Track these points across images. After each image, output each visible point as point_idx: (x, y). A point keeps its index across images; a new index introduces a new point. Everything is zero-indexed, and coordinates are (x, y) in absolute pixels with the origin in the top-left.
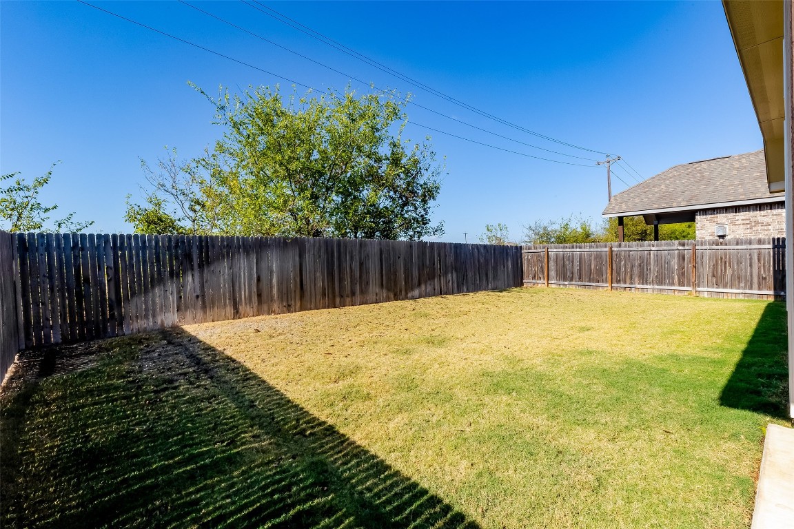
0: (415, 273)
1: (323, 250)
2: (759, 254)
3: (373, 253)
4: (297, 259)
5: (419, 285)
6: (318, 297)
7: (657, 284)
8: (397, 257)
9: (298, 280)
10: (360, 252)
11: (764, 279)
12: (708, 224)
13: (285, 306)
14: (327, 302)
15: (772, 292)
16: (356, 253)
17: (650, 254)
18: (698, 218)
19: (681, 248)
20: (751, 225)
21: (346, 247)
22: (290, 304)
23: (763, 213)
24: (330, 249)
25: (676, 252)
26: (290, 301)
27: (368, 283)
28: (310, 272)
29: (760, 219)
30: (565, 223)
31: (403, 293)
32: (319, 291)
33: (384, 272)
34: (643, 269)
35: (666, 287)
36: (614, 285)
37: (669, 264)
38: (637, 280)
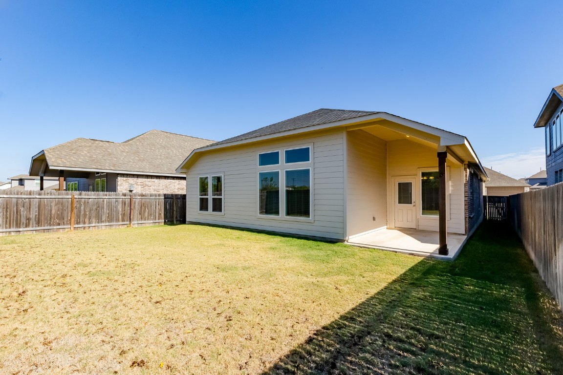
7: (109, 222)
11: (160, 214)
12: (124, 183)
15: (163, 221)
17: (104, 201)
18: (119, 179)
19: (124, 197)
20: (144, 186)
25: (121, 200)
29: (147, 183)
34: (99, 212)
35: (115, 223)
36: (75, 226)
37: (116, 207)
38: (94, 220)
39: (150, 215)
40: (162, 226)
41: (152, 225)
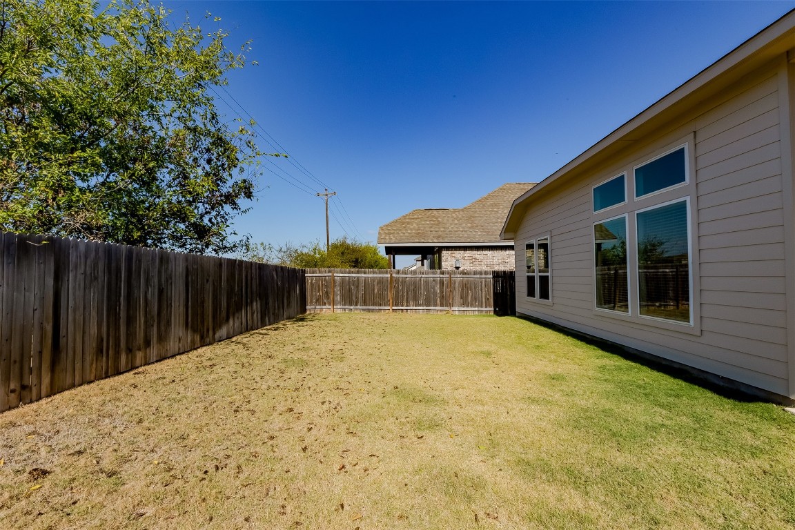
0: (224, 304)
1: (101, 266)
2: (485, 282)
3: (177, 274)
4: (50, 282)
5: (227, 320)
6: (88, 359)
7: (426, 306)
8: (205, 281)
9: (49, 328)
10: (160, 272)
11: (488, 299)
12: (449, 258)
13: (13, 391)
14: (104, 365)
15: (492, 309)
16: (154, 273)
18: (444, 253)
19: (441, 276)
20: (473, 260)
21: (140, 261)
22: (25, 383)
23: (479, 252)
24: (113, 265)
25: (438, 279)
26: (26, 376)
27: (168, 323)
28: (75, 311)
29: (478, 257)
30: (314, 247)
31: (211, 333)
32: (92, 345)
33: (190, 303)
34: (416, 293)
35: (432, 308)
36: (394, 308)
37: (434, 289)
38: (411, 303)
39: (475, 299)
40: (490, 316)
41: (477, 313)
